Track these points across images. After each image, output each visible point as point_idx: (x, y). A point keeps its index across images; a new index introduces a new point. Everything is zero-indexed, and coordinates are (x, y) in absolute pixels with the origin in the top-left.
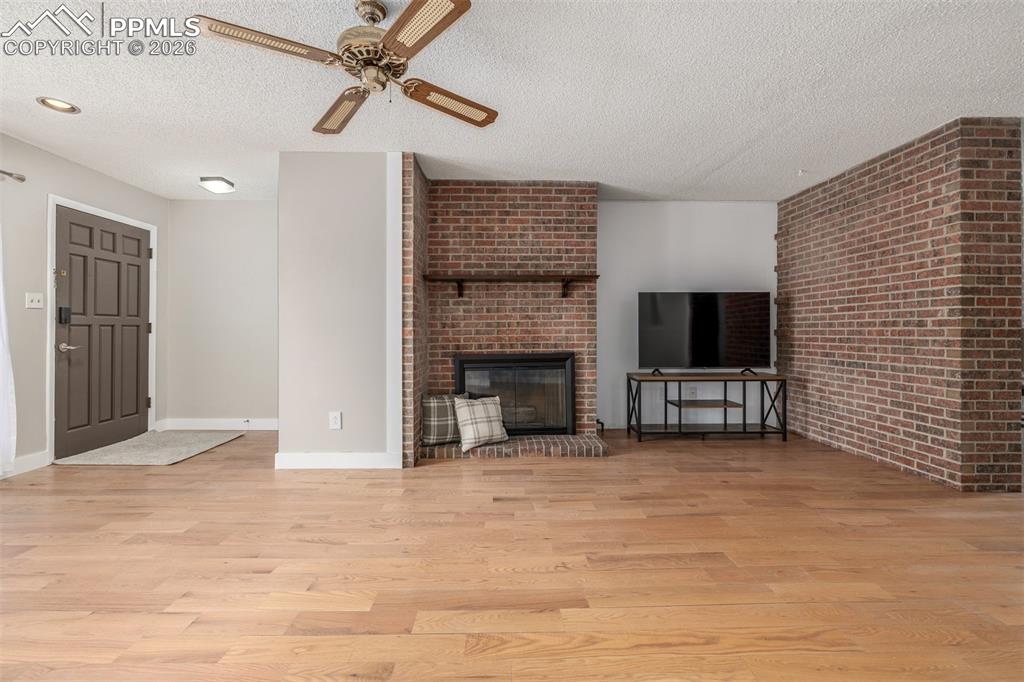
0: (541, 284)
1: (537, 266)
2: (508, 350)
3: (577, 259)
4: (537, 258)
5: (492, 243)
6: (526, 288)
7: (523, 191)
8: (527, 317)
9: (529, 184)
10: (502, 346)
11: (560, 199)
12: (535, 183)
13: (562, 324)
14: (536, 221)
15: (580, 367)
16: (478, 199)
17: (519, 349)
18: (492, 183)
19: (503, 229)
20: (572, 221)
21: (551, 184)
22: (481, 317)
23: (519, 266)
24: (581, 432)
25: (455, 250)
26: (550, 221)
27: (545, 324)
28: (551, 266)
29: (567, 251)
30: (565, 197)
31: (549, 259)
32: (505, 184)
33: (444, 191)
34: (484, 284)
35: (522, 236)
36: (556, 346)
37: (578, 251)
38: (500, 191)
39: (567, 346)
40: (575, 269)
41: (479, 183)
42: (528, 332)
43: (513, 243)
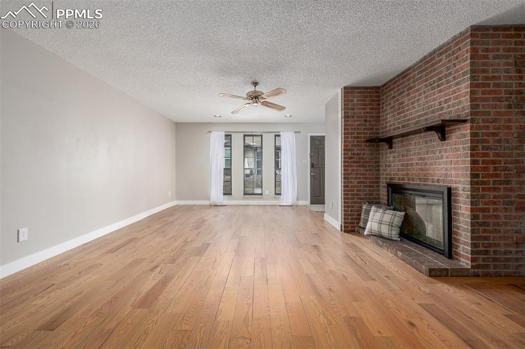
1: (426, 120)
3: (453, 105)
4: (426, 114)
5: (404, 112)
6: (420, 138)
7: (419, 68)
8: (421, 158)
9: (421, 61)
10: (409, 179)
11: (441, 60)
12: (425, 58)
13: (443, 163)
14: (426, 86)
15: (456, 201)
16: (398, 86)
17: (417, 182)
18: (404, 72)
19: (409, 100)
20: (450, 74)
21: (434, 52)
22: (399, 161)
23: (418, 122)
24: (457, 259)
25: (390, 121)
26: (434, 82)
27: (431, 164)
28: (436, 117)
29: (446, 101)
30: (444, 56)
31: (433, 112)
32: (410, 69)
33: (386, 89)
34: (400, 139)
35: (418, 100)
36: (438, 181)
37: (456, 98)
38: (407, 75)
40: (453, 114)
41: (398, 76)
42: (422, 169)
43: (414, 107)
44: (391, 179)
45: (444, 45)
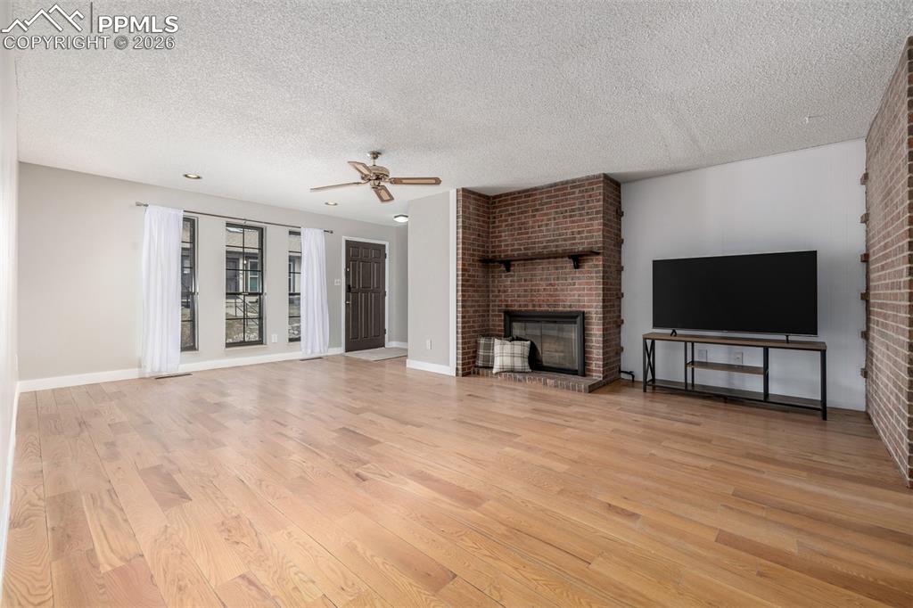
0: (560, 260)
1: (557, 246)
2: (537, 309)
3: (586, 238)
4: (557, 240)
5: (527, 233)
6: (549, 263)
7: (548, 192)
8: (551, 284)
9: (551, 186)
10: (534, 306)
11: (574, 193)
12: (556, 185)
13: (575, 289)
14: (556, 213)
15: (589, 324)
16: (519, 203)
17: (545, 308)
18: (527, 191)
19: (534, 222)
20: (583, 209)
21: (567, 182)
22: (520, 286)
23: (545, 247)
24: (589, 375)
25: (506, 241)
26: (566, 211)
27: (562, 290)
28: (567, 245)
29: (579, 233)
30: (577, 190)
31: (565, 240)
32: (536, 189)
33: (500, 202)
34: (522, 262)
35: (547, 225)
36: (570, 306)
37: (589, 232)
38: (532, 195)
39: (579, 306)
40: (585, 246)
41: (519, 192)
42: (551, 295)
43: (541, 231)
44: (507, 306)
45: (579, 180)
